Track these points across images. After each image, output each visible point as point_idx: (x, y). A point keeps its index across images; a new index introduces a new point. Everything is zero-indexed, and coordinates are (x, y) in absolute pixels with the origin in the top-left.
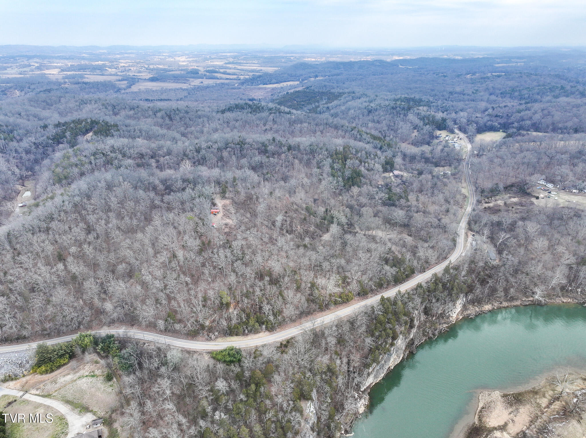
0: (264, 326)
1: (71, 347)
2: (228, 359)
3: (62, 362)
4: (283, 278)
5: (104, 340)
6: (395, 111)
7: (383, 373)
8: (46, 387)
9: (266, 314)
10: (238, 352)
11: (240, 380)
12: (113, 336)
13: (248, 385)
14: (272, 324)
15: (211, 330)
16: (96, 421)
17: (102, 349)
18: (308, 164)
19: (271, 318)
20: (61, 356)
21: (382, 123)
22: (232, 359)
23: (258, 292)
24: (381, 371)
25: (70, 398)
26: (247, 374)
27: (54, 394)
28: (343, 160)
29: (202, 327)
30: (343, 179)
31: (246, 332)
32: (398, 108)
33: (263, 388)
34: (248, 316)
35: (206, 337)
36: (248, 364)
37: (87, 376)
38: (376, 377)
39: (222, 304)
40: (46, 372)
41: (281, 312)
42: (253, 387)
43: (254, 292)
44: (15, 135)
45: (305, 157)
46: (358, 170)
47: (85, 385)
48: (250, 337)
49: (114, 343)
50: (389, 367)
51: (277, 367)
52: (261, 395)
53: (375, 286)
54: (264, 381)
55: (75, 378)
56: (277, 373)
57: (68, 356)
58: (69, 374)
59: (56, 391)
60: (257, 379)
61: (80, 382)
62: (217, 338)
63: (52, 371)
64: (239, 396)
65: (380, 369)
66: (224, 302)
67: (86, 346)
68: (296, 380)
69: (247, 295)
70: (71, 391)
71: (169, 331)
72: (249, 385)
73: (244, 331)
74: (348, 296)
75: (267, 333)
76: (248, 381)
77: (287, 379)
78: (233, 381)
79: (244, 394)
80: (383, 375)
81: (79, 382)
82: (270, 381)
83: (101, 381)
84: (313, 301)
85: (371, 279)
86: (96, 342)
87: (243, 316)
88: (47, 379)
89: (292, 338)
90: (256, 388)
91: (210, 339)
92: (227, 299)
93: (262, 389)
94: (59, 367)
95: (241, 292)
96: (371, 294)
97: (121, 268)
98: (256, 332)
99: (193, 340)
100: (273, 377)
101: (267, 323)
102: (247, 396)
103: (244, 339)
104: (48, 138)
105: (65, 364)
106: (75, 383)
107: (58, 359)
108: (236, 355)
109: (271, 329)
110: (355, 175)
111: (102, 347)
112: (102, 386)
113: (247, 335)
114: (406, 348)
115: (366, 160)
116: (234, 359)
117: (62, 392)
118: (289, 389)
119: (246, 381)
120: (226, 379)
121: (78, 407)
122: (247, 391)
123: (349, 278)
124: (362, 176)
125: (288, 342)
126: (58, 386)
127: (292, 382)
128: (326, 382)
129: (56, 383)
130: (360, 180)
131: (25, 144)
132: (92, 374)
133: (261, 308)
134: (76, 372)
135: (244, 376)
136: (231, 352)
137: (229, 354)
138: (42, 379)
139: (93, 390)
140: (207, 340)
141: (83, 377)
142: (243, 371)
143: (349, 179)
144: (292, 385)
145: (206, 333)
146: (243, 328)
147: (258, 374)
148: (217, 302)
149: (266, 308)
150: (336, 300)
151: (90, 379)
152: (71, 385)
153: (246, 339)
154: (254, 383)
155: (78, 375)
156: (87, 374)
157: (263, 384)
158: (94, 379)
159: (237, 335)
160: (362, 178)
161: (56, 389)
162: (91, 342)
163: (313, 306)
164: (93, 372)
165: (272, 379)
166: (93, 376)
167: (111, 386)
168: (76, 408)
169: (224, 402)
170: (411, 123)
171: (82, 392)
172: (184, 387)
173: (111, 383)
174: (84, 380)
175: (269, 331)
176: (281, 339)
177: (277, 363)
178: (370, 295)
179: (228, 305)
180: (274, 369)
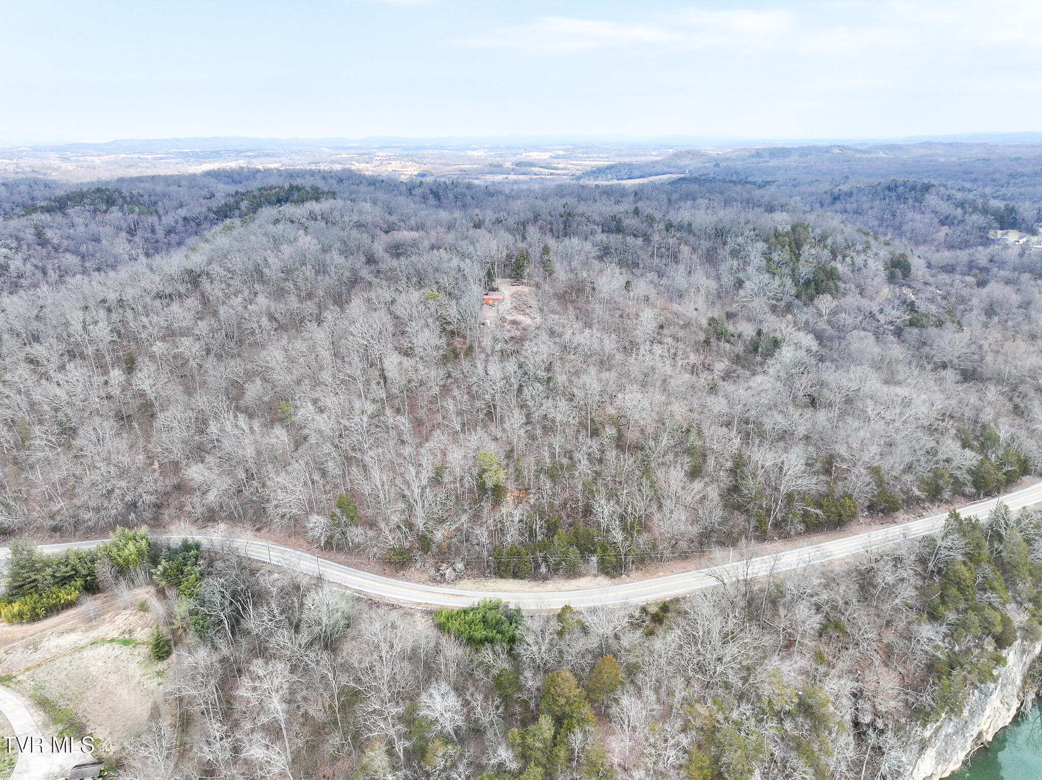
0: (594, 559)
1: (93, 561)
2: (480, 633)
3: (64, 595)
4: (656, 439)
5: (172, 554)
6: (893, 195)
7: (963, 748)
8: (10, 657)
9: (604, 526)
10: (514, 617)
11: (506, 700)
12: (197, 546)
13: (530, 719)
14: (618, 555)
15: (444, 555)
16: (84, 769)
17: (164, 574)
18: (711, 258)
19: (618, 535)
20: (64, 581)
21: (867, 214)
22: (491, 634)
23: (584, 466)
24: (958, 741)
25: (52, 692)
26: (531, 681)
27: (20, 678)
28: (794, 245)
29: (425, 543)
30: (796, 283)
31: (543, 569)
32: (901, 188)
33: (580, 736)
34: (551, 529)
35: (432, 572)
36: (535, 648)
37: (112, 641)
38: (942, 757)
39: (482, 487)
40: (20, 617)
41: (643, 524)
42: (546, 725)
43: (573, 466)
44: (159, 209)
45: (705, 244)
46: (828, 268)
47: (100, 663)
48: (551, 585)
49: (195, 564)
50: (980, 734)
51: (632, 670)
52: (570, 760)
53: (919, 489)
54: (586, 710)
55: (83, 643)
56: (631, 689)
57: (79, 582)
58: (73, 630)
59: (28, 669)
60: (562, 701)
61: (91, 653)
62: (459, 577)
63: (35, 618)
64: (495, 752)
65: (956, 733)
66: (489, 484)
67: (127, 561)
68: (698, 723)
69: (553, 474)
70: (62, 676)
71: (339, 549)
72: (535, 719)
73: (538, 566)
74: (842, 506)
75: (603, 580)
76: (532, 705)
77: (666, 715)
78: (480, 697)
79: (512, 746)
80: (962, 756)
81: (88, 653)
82: (604, 716)
83: (141, 659)
84: (738, 507)
85: (909, 468)
86: (153, 555)
87: (538, 525)
88: (20, 635)
89: (677, 600)
90: (557, 733)
91: (440, 579)
92: (497, 476)
93: (577, 739)
94: (54, 609)
95: (537, 463)
96: (906, 512)
97: (254, 390)
98: (572, 572)
99: (394, 577)
100: (616, 701)
101: (605, 550)
102: (524, 756)
103: (536, 589)
104: (209, 209)
105: (70, 605)
106: (77, 655)
107: (54, 589)
108: (507, 624)
109: (614, 568)
110: (822, 276)
111: (165, 570)
112: (139, 672)
113: (545, 579)
114: (1024, 682)
115: (847, 252)
116: (499, 636)
117: (41, 675)
118: (672, 753)
119: (525, 704)
120: (458, 689)
121: (61, 721)
122: (523, 738)
123: (843, 460)
124: (840, 279)
125: (664, 608)
126: (37, 656)
127: (684, 730)
128: (798, 746)
129: (36, 649)
130: (836, 286)
131: (169, 220)
132: (127, 636)
133: (588, 511)
134: (92, 628)
135: (520, 688)
136: (490, 615)
137: (484, 620)
138: (9, 636)
139: (113, 678)
140: (433, 580)
141: (103, 641)
142: (518, 670)
143: (807, 283)
144: (685, 741)
145: (432, 561)
146: (536, 561)
147: (569, 686)
148: (469, 482)
149: (604, 509)
150: (805, 511)
151: (118, 650)
152: (68, 659)
153: (539, 589)
154: (550, 711)
155: (93, 634)
156: (115, 634)
157: (582, 721)
158: (126, 650)
159: (515, 576)
160: (840, 284)
161: (29, 665)
162: (140, 553)
163: (740, 519)
164: (130, 632)
165: (614, 710)
166: (126, 643)
167: (159, 674)
168: (55, 721)
169: (440, 763)
170: (935, 212)
171: (87, 682)
172: (332, 696)
173: (161, 666)
174: (103, 650)
175: (607, 574)
176: (644, 598)
177: (632, 659)
178: (900, 515)
179: (498, 492)
180: (622, 675)
